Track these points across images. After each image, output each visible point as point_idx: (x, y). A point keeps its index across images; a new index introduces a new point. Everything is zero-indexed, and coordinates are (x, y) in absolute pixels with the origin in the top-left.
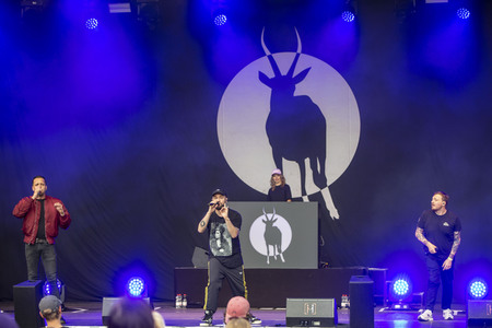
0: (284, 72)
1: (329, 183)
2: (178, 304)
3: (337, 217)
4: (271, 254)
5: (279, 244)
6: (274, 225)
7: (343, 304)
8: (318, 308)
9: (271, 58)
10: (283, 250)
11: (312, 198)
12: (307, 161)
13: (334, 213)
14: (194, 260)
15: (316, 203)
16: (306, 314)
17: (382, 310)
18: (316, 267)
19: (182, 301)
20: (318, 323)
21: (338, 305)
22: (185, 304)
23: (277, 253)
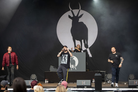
0: (76, 15)
1: (89, 47)
2: (46, 82)
3: (91, 57)
4: (72, 67)
5: (75, 64)
6: (73, 59)
7: (93, 82)
8: (86, 83)
9: (72, 11)
10: (76, 66)
11: (84, 51)
12: (83, 41)
13: (90, 56)
14: (50, 69)
15: (85, 53)
16: (82, 85)
17: (104, 83)
18: (85, 71)
19: (47, 81)
20: (86, 87)
21: (91, 82)
22: (48, 82)
23: (74, 67)
